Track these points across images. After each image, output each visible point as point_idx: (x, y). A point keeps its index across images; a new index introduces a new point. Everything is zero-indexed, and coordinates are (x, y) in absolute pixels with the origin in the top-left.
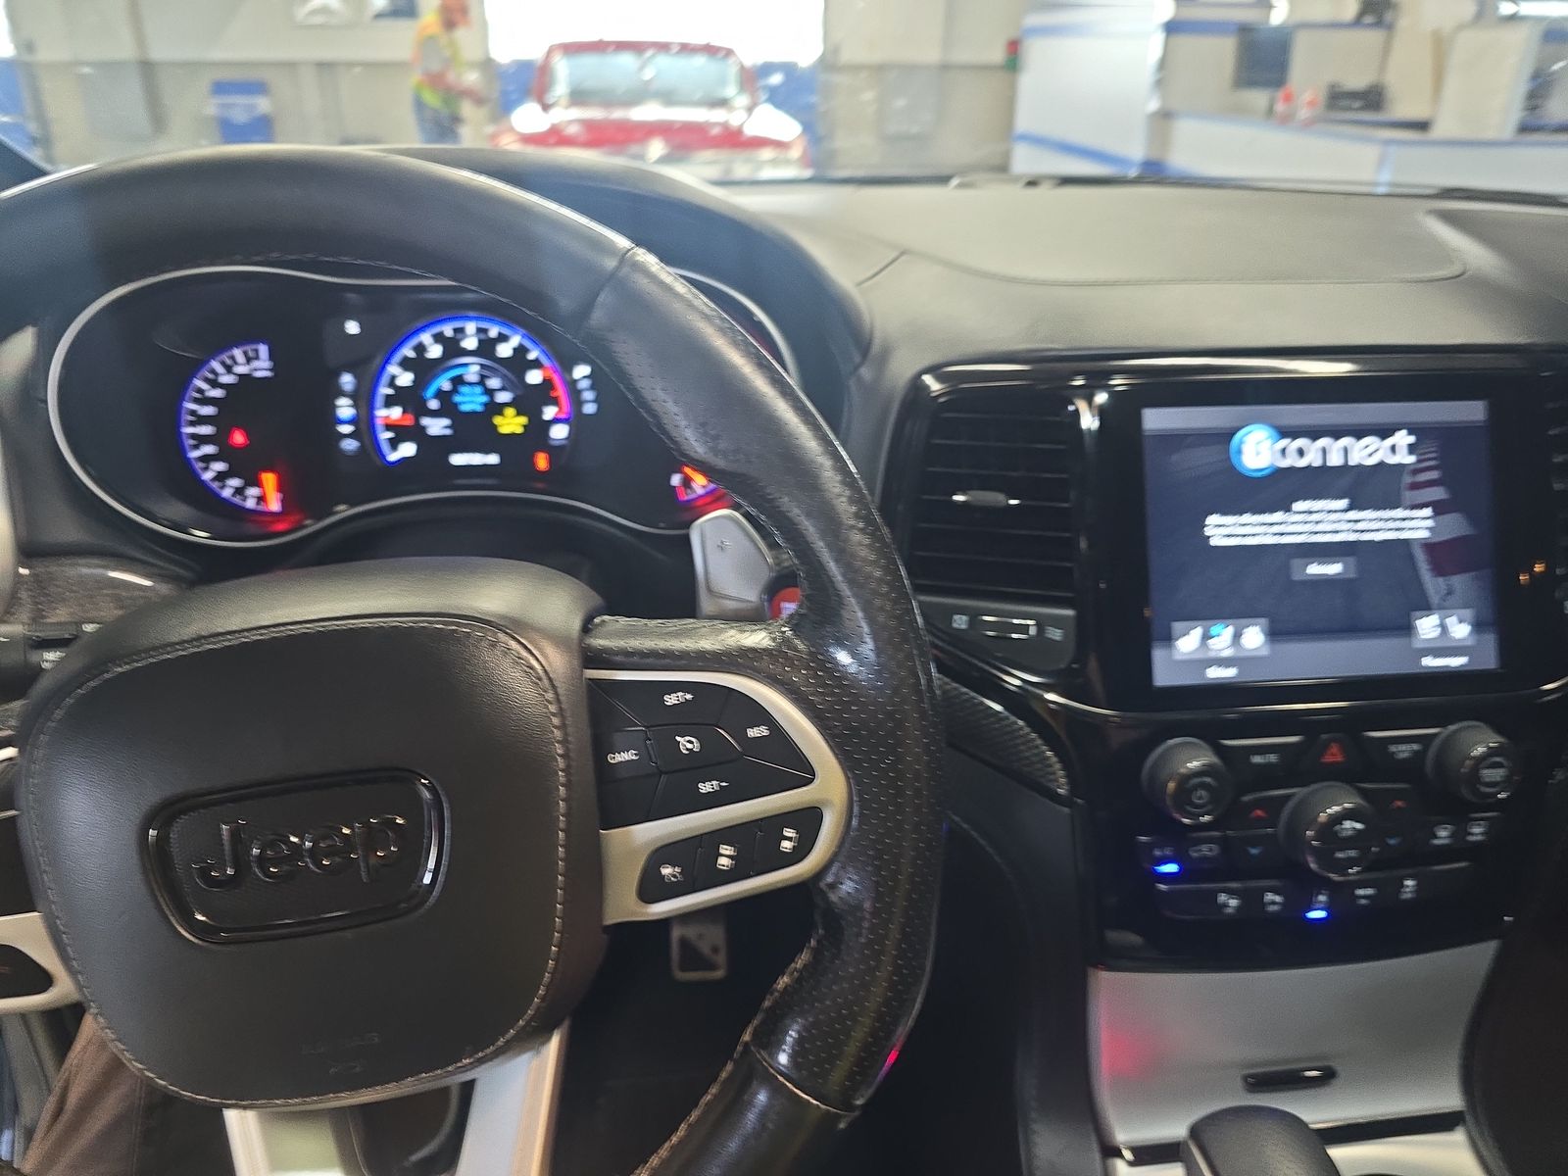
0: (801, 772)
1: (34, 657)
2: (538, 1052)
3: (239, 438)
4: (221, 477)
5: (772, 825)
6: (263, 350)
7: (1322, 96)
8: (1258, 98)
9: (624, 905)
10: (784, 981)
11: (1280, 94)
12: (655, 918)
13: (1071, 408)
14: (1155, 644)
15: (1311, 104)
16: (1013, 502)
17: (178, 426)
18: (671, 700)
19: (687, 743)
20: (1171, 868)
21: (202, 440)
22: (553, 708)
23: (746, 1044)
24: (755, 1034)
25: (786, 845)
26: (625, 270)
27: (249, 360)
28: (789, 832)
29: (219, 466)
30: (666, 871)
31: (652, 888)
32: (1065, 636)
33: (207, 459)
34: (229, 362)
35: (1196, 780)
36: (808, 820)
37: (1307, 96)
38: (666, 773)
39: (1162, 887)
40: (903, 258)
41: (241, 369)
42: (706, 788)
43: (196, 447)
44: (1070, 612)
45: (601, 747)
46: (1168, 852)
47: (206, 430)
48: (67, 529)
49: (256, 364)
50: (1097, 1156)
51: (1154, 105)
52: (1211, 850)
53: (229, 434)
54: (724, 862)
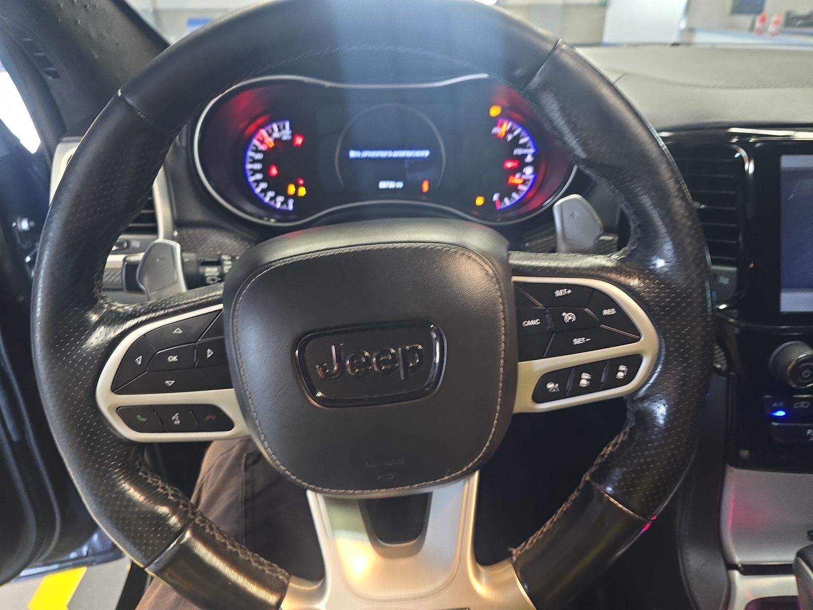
0: (633, 334)
1: (201, 269)
2: (469, 480)
3: (274, 171)
4: (264, 191)
5: (614, 363)
6: (287, 125)
7: (782, 19)
8: (745, 20)
9: (524, 402)
10: (608, 450)
11: (758, 18)
12: (542, 411)
13: (737, 155)
14: (783, 290)
15: (777, 22)
16: (703, 206)
17: (244, 164)
18: (559, 293)
19: (568, 317)
20: (781, 413)
21: (255, 172)
22: (499, 293)
23: (587, 482)
24: (593, 476)
25: (620, 375)
26: (557, 52)
27: (280, 130)
28: (622, 368)
29: (263, 185)
30: (550, 386)
31: (540, 395)
32: (730, 282)
33: (258, 182)
34: (270, 131)
35: (804, 365)
36: (634, 361)
37: (774, 19)
38: (555, 332)
39: (776, 424)
40: (624, 77)
41: (276, 135)
42: (577, 341)
43: (253, 175)
44: (733, 269)
45: (521, 316)
46: (781, 404)
47: (258, 166)
48: (196, 213)
49: (283, 132)
50: (723, 568)
51: (683, 25)
52: (806, 405)
53: (269, 169)
54: (584, 383)
